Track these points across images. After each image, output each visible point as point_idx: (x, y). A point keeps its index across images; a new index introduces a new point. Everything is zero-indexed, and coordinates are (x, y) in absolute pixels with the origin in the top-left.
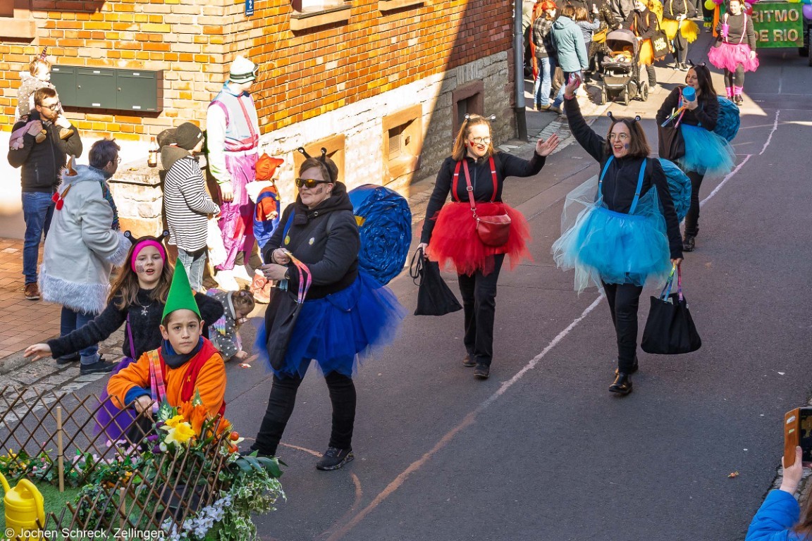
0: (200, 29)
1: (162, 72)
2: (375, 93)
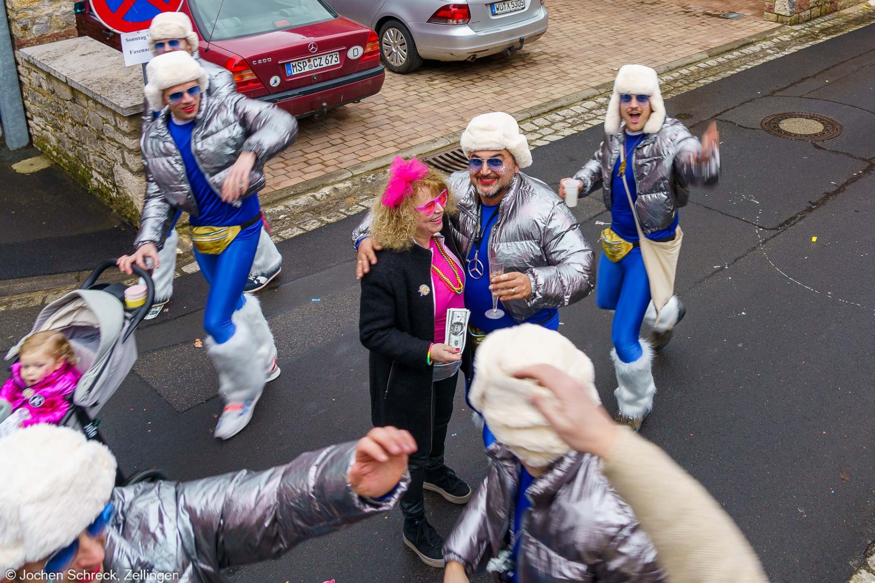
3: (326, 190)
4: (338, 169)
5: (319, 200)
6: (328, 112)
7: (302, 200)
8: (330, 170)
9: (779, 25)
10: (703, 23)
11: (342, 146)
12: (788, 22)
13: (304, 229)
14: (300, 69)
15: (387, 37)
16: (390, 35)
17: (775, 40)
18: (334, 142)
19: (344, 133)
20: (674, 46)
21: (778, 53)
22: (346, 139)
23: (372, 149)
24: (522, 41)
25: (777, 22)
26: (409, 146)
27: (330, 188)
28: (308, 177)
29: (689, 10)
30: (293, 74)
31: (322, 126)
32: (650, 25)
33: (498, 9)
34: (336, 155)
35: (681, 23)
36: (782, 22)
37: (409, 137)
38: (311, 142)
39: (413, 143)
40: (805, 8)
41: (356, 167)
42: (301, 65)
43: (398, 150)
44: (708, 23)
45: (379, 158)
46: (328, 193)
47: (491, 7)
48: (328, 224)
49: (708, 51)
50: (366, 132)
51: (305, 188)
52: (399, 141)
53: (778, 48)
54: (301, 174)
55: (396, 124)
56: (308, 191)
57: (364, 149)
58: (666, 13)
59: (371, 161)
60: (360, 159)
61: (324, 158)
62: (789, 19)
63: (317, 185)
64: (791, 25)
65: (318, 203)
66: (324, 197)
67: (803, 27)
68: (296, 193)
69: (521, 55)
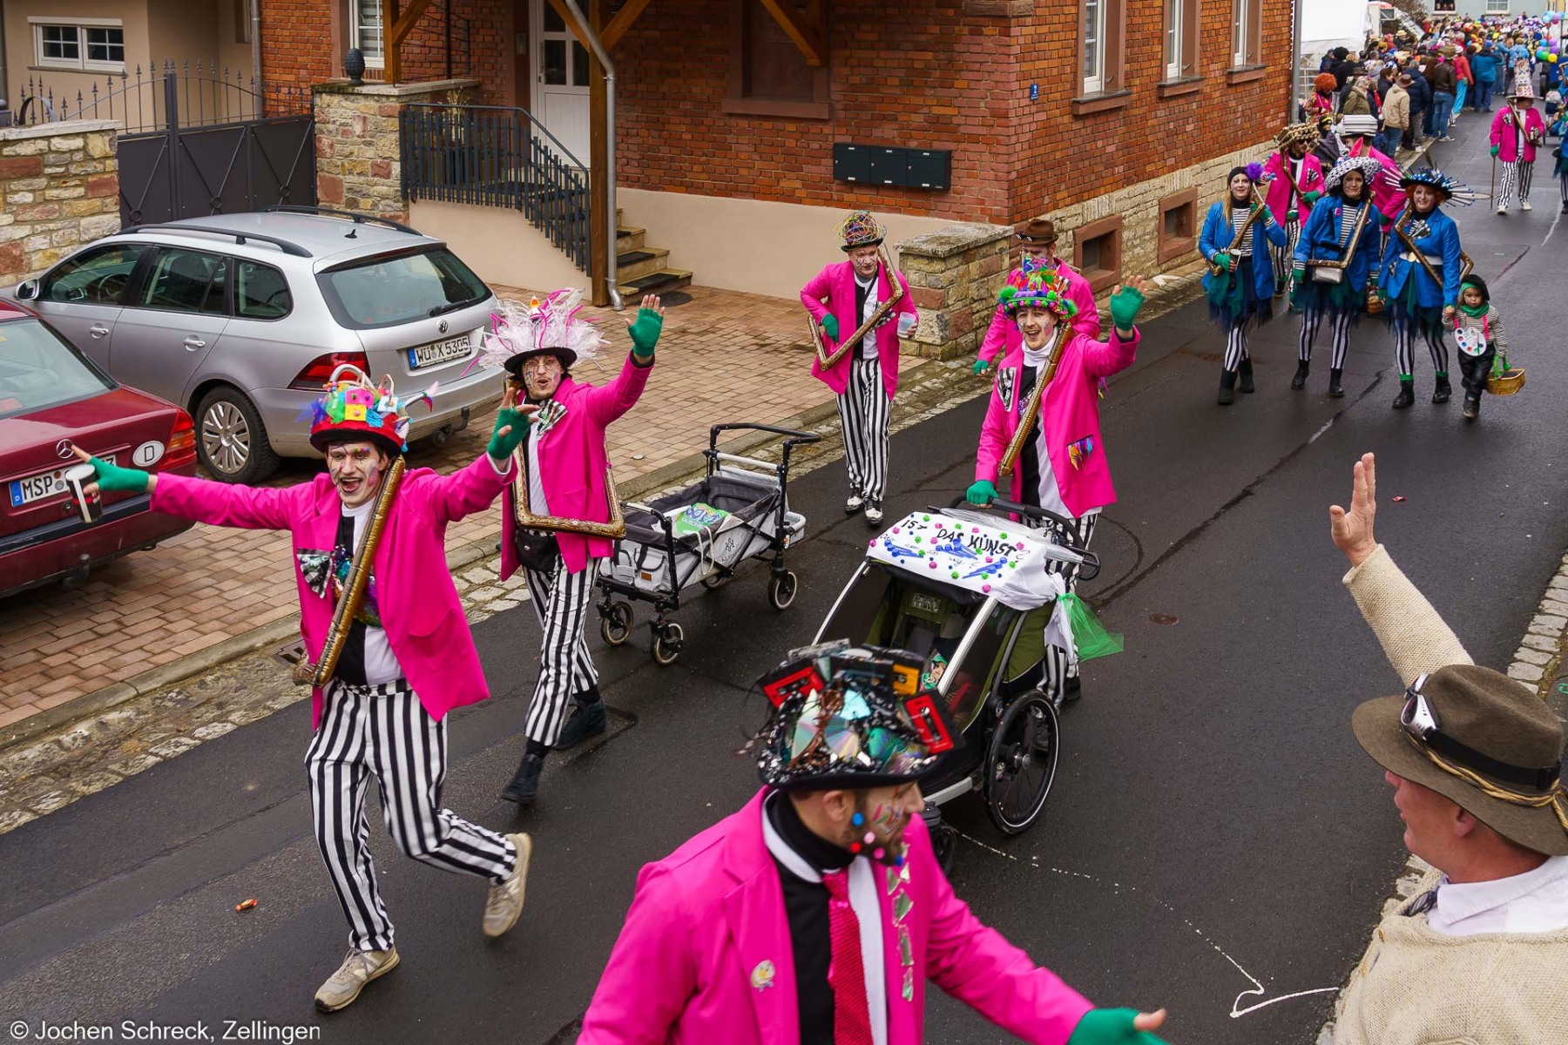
0: (987, 113)
1: (950, 152)
2: (1152, 176)
3: (83, 729)
4: (109, 682)
5: (68, 749)
6: (92, 570)
7: (33, 752)
8: (93, 685)
9: (923, 361)
10: (792, 363)
11: (118, 637)
12: (938, 355)
13: (35, 812)
14: (39, 492)
15: (211, 420)
16: (217, 415)
17: (918, 388)
18: (101, 630)
19: (124, 610)
20: (742, 409)
21: (923, 412)
22: (127, 621)
23: (178, 638)
24: (465, 414)
25: (919, 355)
26: (251, 627)
27: (92, 722)
28: (47, 704)
29: (767, 341)
30: (25, 501)
31: (80, 599)
32: (700, 371)
33: (420, 358)
34: (105, 655)
35: (752, 366)
36: (928, 356)
37: (251, 610)
38: (57, 632)
39: (259, 620)
40: (965, 330)
41: (145, 677)
42: (42, 484)
43: (227, 636)
44: (801, 363)
45: (191, 656)
46: (86, 733)
47: (408, 354)
48: (84, 797)
49: (802, 415)
50: (166, 606)
51: (39, 728)
52: (231, 618)
53: (925, 402)
54: (32, 698)
55: (226, 585)
56: (46, 731)
57: (163, 639)
58: (727, 349)
59: (175, 663)
60: (154, 659)
61: (83, 663)
62: (939, 350)
63: (66, 718)
64: (943, 360)
65: (65, 756)
66: (79, 742)
67: (964, 363)
68: (21, 737)
69: (464, 439)
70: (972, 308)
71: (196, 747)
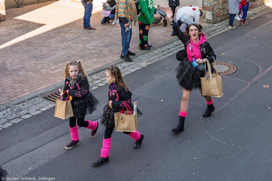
12: (212, 23)
25: (207, 23)
36: (209, 23)
40: (218, 16)
41: (9, 103)
62: (212, 21)
64: (213, 24)
67: (218, 25)
70: (220, 11)
71: (22, 121)
